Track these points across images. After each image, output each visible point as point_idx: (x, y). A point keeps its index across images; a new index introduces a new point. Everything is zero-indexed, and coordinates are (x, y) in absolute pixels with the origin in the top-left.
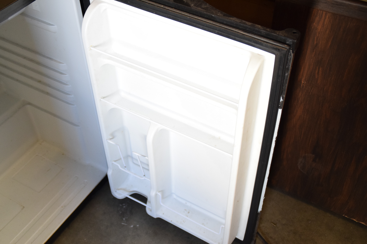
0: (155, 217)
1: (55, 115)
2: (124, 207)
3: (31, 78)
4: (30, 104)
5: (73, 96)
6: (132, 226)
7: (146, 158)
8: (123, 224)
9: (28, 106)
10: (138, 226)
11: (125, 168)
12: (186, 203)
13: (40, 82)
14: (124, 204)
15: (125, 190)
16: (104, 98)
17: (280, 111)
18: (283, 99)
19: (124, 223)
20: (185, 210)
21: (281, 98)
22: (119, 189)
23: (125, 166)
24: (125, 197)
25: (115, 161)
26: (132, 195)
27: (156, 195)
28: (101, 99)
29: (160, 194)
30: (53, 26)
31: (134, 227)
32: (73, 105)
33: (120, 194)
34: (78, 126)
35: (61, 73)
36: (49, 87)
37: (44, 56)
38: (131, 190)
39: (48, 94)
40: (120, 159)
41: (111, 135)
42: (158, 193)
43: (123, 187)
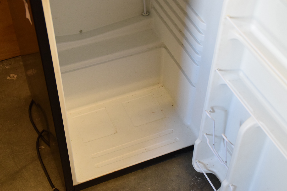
1: (180, 67)
2: (199, 181)
3: (175, 25)
4: (166, 48)
5: (200, 57)
7: (233, 146)
9: (164, 50)
13: (180, 31)
15: (205, 166)
16: (220, 70)
22: (199, 162)
23: (214, 144)
24: (202, 172)
25: (207, 134)
26: (206, 173)
27: (228, 186)
28: (217, 70)
29: (232, 188)
32: (198, 65)
33: (198, 167)
34: (194, 86)
35: (199, 31)
36: (185, 39)
37: (192, 9)
38: (211, 169)
39: (182, 45)
40: (211, 135)
41: (212, 108)
42: (231, 186)
43: (205, 161)
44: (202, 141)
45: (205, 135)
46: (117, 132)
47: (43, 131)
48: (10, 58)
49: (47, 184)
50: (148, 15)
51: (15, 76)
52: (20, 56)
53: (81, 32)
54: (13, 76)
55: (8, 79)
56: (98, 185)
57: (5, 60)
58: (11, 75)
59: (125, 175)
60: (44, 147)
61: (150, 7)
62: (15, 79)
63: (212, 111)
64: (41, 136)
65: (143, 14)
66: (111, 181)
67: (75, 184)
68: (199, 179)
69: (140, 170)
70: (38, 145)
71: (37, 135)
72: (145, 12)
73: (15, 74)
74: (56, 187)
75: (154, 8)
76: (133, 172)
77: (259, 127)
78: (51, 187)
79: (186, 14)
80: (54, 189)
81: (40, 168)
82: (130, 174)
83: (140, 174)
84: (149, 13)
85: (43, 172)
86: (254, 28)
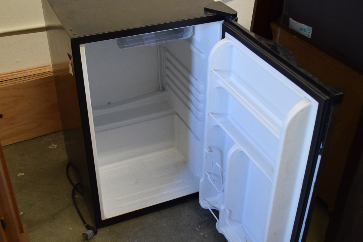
0: (220, 232)
1: (188, 127)
2: (206, 219)
3: (183, 93)
4: (178, 114)
5: (201, 113)
6: (202, 234)
8: (196, 229)
9: (176, 116)
10: (207, 236)
11: (214, 181)
12: (249, 234)
13: (187, 97)
14: (206, 217)
15: (209, 203)
17: (319, 157)
18: (322, 146)
19: (198, 229)
20: (245, 238)
21: (321, 145)
22: (205, 200)
25: (208, 173)
26: (212, 210)
30: (203, 54)
31: (203, 235)
32: (201, 121)
33: (204, 204)
34: (200, 141)
35: (199, 93)
36: (191, 102)
37: (193, 77)
38: (214, 205)
39: (189, 108)
40: (211, 173)
41: (210, 148)
42: (227, 210)
43: (209, 200)
44: (205, 179)
45: (207, 173)
46: (138, 183)
47: (78, 184)
48: (52, 133)
49: (81, 222)
50: (163, 90)
51: (56, 146)
52: (62, 130)
53: (109, 103)
54: (54, 146)
55: (50, 148)
56: (122, 223)
57: (48, 134)
58: (53, 145)
59: (145, 216)
60: (78, 196)
61: (165, 84)
62: (55, 148)
63: (210, 150)
64: (75, 188)
65: (159, 90)
66: (133, 219)
67: (103, 219)
68: (206, 218)
69: (157, 212)
70: (73, 195)
71: (72, 188)
72: (161, 88)
73: (56, 144)
74: (88, 223)
75: (168, 84)
76: (151, 214)
77: (242, 152)
78: (83, 224)
79: (189, 82)
80: (86, 225)
81: (75, 210)
82: (149, 215)
83: (156, 214)
84: (164, 89)
85: (77, 214)
86: (232, 79)
